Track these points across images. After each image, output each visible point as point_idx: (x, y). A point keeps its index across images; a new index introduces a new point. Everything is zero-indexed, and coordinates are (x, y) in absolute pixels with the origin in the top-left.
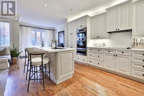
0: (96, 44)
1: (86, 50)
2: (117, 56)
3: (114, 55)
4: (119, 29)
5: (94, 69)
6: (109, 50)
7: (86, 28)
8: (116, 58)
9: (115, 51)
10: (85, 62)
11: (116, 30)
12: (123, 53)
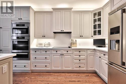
0: (41, 44)
1: (29, 53)
2: (63, 55)
3: (61, 55)
4: (63, 31)
5: (41, 75)
6: (56, 50)
7: (28, 23)
8: (63, 57)
9: (61, 50)
10: (28, 69)
11: (61, 31)
12: (67, 52)
